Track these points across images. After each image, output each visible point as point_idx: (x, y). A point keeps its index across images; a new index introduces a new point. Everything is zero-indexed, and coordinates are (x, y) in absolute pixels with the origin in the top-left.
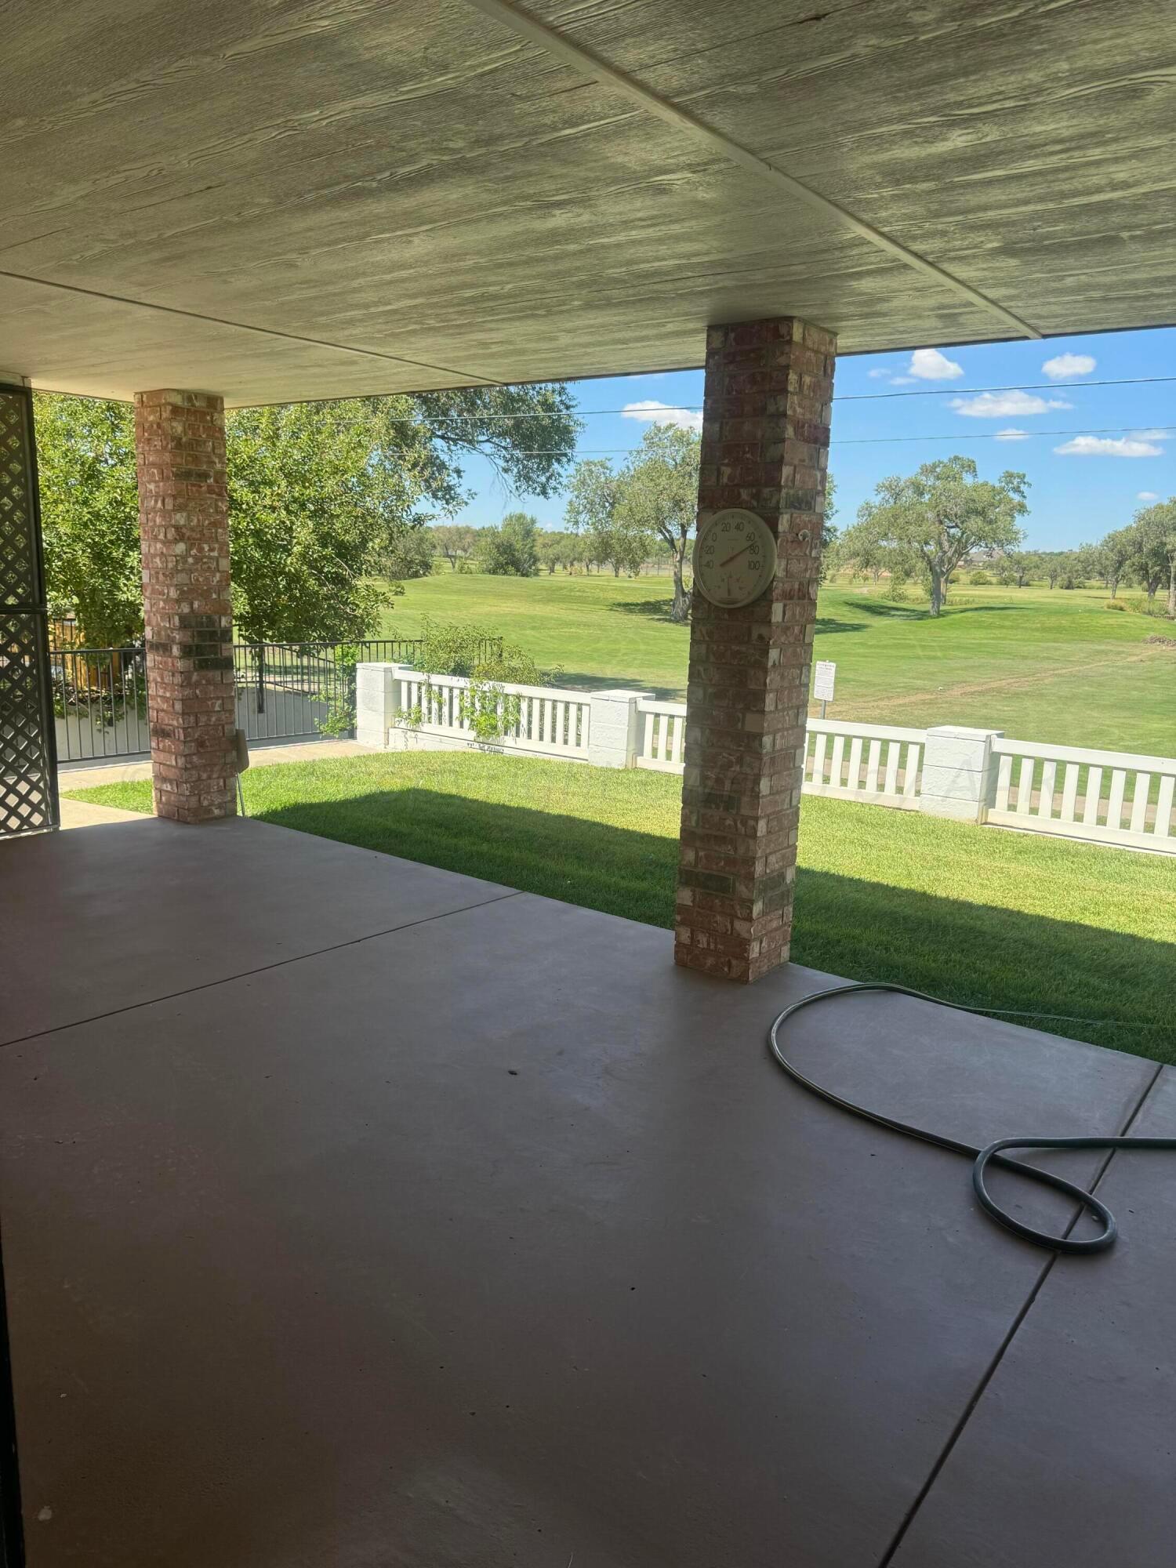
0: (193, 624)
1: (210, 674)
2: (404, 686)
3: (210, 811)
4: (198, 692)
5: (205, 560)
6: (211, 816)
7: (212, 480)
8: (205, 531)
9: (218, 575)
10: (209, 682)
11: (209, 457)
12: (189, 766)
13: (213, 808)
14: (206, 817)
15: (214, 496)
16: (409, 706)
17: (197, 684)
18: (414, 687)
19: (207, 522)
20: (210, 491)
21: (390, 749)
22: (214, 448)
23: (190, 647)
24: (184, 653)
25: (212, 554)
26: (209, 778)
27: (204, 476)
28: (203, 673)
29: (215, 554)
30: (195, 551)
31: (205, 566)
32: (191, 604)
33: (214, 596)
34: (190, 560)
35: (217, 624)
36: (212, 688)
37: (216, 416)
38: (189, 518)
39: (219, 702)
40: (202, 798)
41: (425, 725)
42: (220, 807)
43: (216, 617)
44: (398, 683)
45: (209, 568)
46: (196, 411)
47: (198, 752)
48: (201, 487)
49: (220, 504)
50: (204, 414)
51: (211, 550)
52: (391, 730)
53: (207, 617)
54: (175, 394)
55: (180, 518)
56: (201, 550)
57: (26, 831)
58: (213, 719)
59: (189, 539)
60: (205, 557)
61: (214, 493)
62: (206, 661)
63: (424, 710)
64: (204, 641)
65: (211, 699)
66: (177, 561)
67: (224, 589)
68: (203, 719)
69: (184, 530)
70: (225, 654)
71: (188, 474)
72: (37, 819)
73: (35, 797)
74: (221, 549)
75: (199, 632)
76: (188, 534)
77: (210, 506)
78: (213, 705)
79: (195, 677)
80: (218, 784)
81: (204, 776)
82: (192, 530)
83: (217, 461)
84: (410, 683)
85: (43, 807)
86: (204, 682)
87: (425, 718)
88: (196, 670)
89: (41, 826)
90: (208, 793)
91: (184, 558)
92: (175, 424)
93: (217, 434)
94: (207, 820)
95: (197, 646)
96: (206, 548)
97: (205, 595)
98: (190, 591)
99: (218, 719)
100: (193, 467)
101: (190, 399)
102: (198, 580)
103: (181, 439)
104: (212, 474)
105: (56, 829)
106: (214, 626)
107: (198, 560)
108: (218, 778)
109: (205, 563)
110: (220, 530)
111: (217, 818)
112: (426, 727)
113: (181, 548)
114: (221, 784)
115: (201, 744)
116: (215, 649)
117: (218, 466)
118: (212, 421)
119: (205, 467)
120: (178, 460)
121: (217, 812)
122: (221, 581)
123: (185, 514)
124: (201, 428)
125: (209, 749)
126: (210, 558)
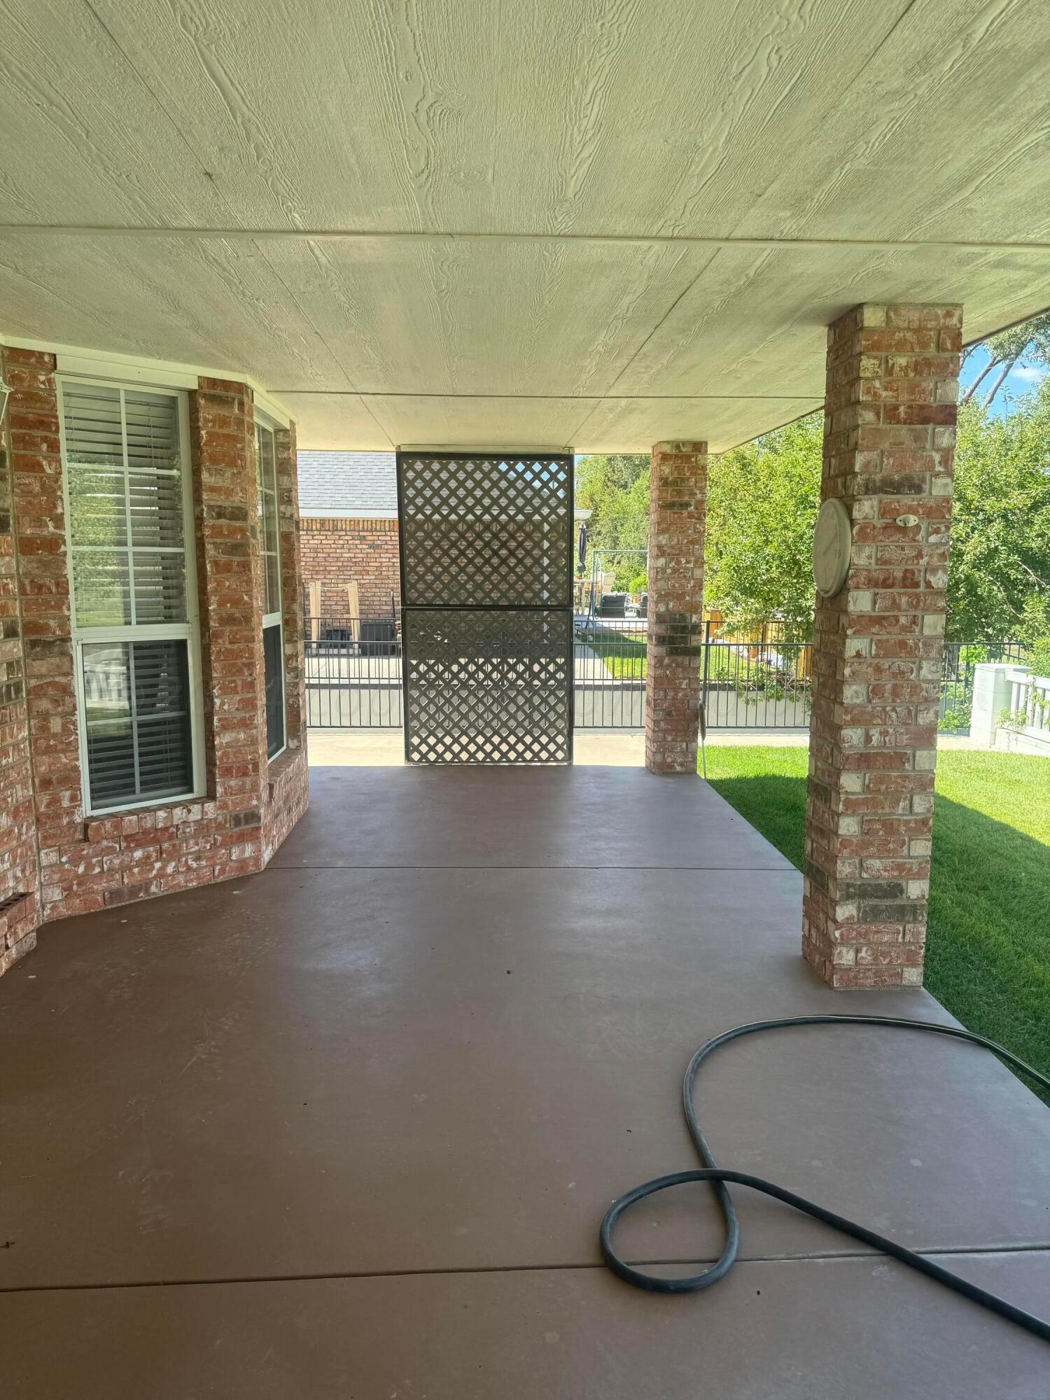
0: (668, 620)
1: (680, 659)
2: (1015, 687)
3: (672, 767)
4: (668, 672)
5: (681, 571)
6: (673, 770)
7: (692, 508)
8: (683, 548)
9: (692, 582)
10: (678, 666)
11: (691, 490)
12: (656, 729)
13: (675, 765)
14: (670, 770)
15: (693, 520)
16: (1017, 708)
17: (669, 666)
18: (1023, 688)
19: (686, 541)
20: (690, 516)
21: (994, 748)
22: (696, 482)
23: (664, 638)
24: (658, 642)
25: (688, 566)
26: (673, 740)
27: (685, 505)
28: (675, 657)
29: (691, 565)
30: (673, 564)
31: (682, 575)
32: (667, 605)
33: (687, 598)
34: (669, 571)
35: (688, 621)
36: (680, 670)
37: (700, 457)
38: (670, 539)
39: (686, 681)
40: (666, 756)
41: (1028, 727)
42: (681, 765)
43: (688, 615)
44: (1010, 683)
45: (685, 576)
46: (682, 456)
47: (666, 719)
48: (682, 514)
49: (698, 526)
50: (689, 457)
51: (688, 562)
52: (999, 731)
53: (680, 615)
54: (665, 444)
55: (663, 539)
56: (678, 563)
57: (536, 761)
58: (680, 695)
59: (669, 555)
60: (682, 568)
61: (694, 517)
62: (677, 649)
63: (1029, 713)
64: (676, 633)
65: (679, 678)
66: (657, 572)
67: (697, 593)
68: (671, 694)
69: (665, 548)
70: (694, 644)
71: (671, 506)
72: (560, 755)
73: (560, 739)
74: (696, 561)
75: (672, 626)
76: (668, 551)
77: (689, 528)
78: (681, 684)
79: (666, 661)
80: (681, 746)
81: (669, 738)
82: (672, 547)
83: (698, 492)
84: (1019, 684)
85: (565, 747)
86: (674, 665)
87: (1029, 722)
88: (667, 655)
89: (562, 760)
90: (672, 751)
91: (663, 570)
92: (663, 468)
93: (699, 471)
94: (669, 773)
95: (670, 637)
96: (683, 561)
97: (680, 597)
98: (667, 595)
99: (685, 695)
100: (677, 499)
101: (678, 447)
102: (674, 586)
103: (667, 478)
104: (693, 503)
105: (571, 764)
106: (685, 622)
107: (675, 571)
108: (682, 741)
109: (682, 573)
110: (696, 547)
111: (678, 773)
112: (1029, 730)
113: (662, 561)
114: (684, 746)
115: (669, 714)
116: (685, 640)
117: (699, 496)
118: (696, 461)
119: (687, 499)
120: (664, 495)
121: (678, 768)
122: (694, 586)
123: (666, 536)
124: (686, 469)
125: (675, 718)
126: (686, 569)
